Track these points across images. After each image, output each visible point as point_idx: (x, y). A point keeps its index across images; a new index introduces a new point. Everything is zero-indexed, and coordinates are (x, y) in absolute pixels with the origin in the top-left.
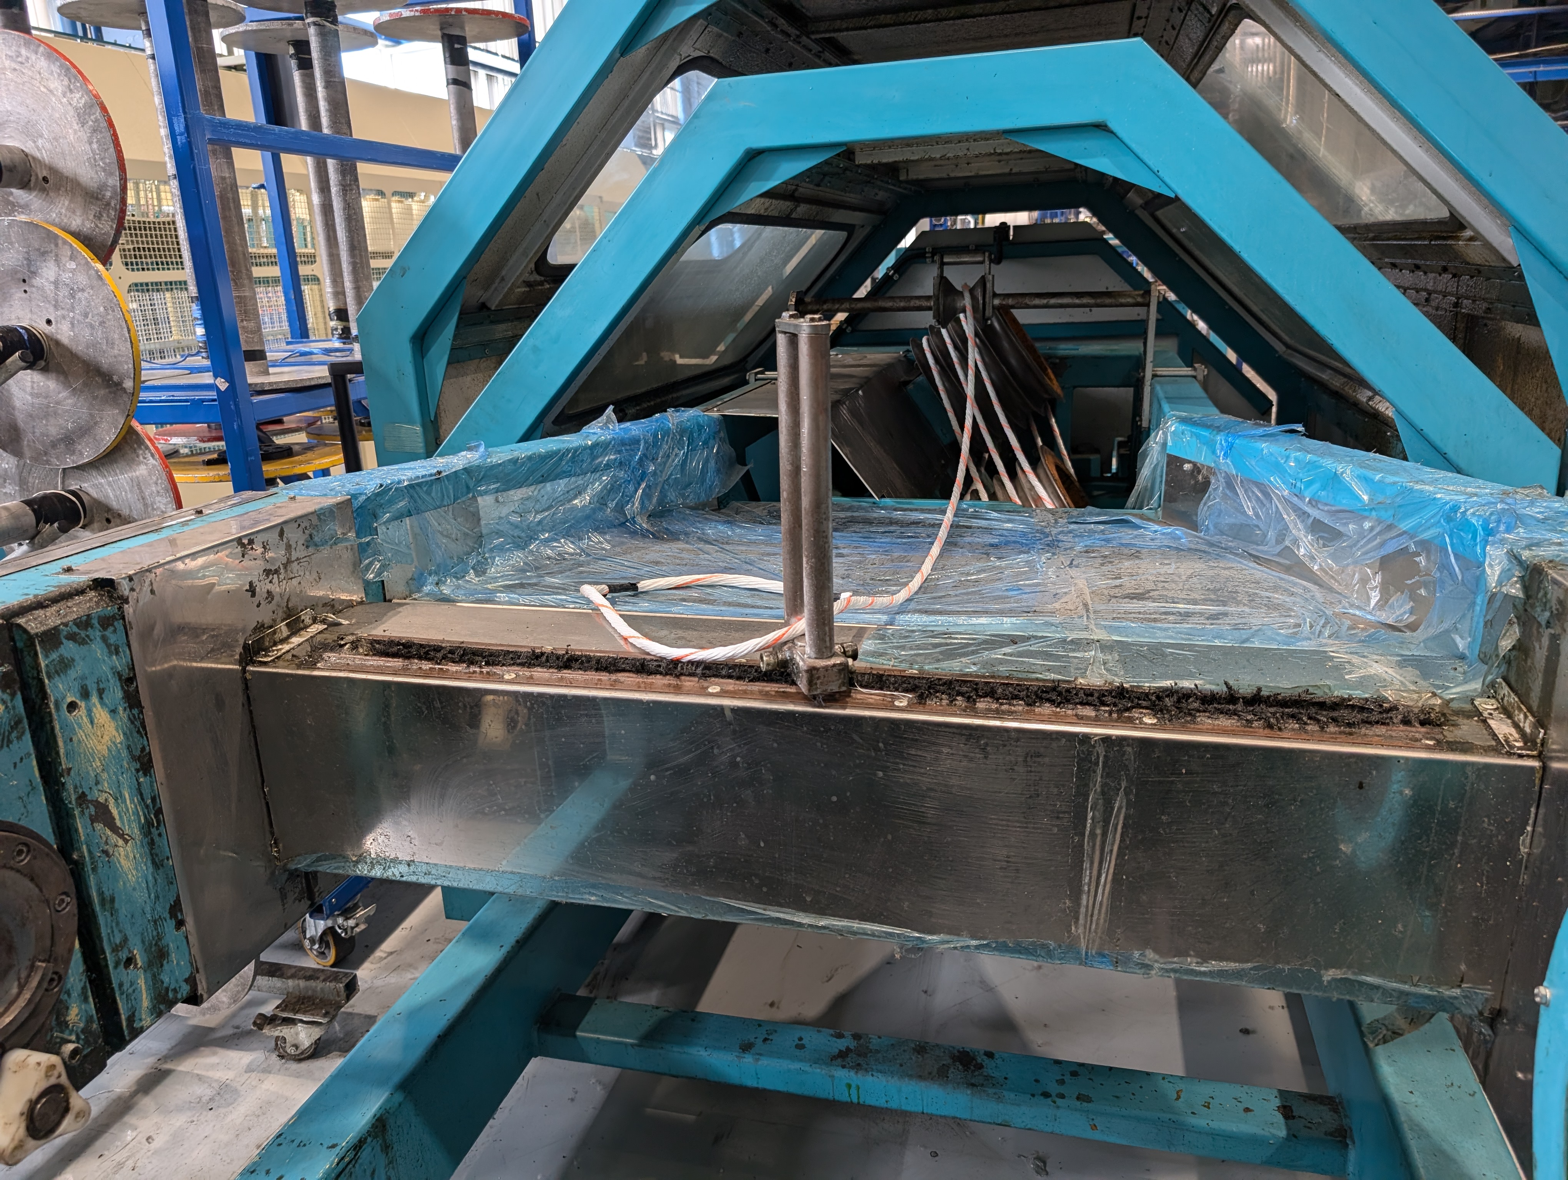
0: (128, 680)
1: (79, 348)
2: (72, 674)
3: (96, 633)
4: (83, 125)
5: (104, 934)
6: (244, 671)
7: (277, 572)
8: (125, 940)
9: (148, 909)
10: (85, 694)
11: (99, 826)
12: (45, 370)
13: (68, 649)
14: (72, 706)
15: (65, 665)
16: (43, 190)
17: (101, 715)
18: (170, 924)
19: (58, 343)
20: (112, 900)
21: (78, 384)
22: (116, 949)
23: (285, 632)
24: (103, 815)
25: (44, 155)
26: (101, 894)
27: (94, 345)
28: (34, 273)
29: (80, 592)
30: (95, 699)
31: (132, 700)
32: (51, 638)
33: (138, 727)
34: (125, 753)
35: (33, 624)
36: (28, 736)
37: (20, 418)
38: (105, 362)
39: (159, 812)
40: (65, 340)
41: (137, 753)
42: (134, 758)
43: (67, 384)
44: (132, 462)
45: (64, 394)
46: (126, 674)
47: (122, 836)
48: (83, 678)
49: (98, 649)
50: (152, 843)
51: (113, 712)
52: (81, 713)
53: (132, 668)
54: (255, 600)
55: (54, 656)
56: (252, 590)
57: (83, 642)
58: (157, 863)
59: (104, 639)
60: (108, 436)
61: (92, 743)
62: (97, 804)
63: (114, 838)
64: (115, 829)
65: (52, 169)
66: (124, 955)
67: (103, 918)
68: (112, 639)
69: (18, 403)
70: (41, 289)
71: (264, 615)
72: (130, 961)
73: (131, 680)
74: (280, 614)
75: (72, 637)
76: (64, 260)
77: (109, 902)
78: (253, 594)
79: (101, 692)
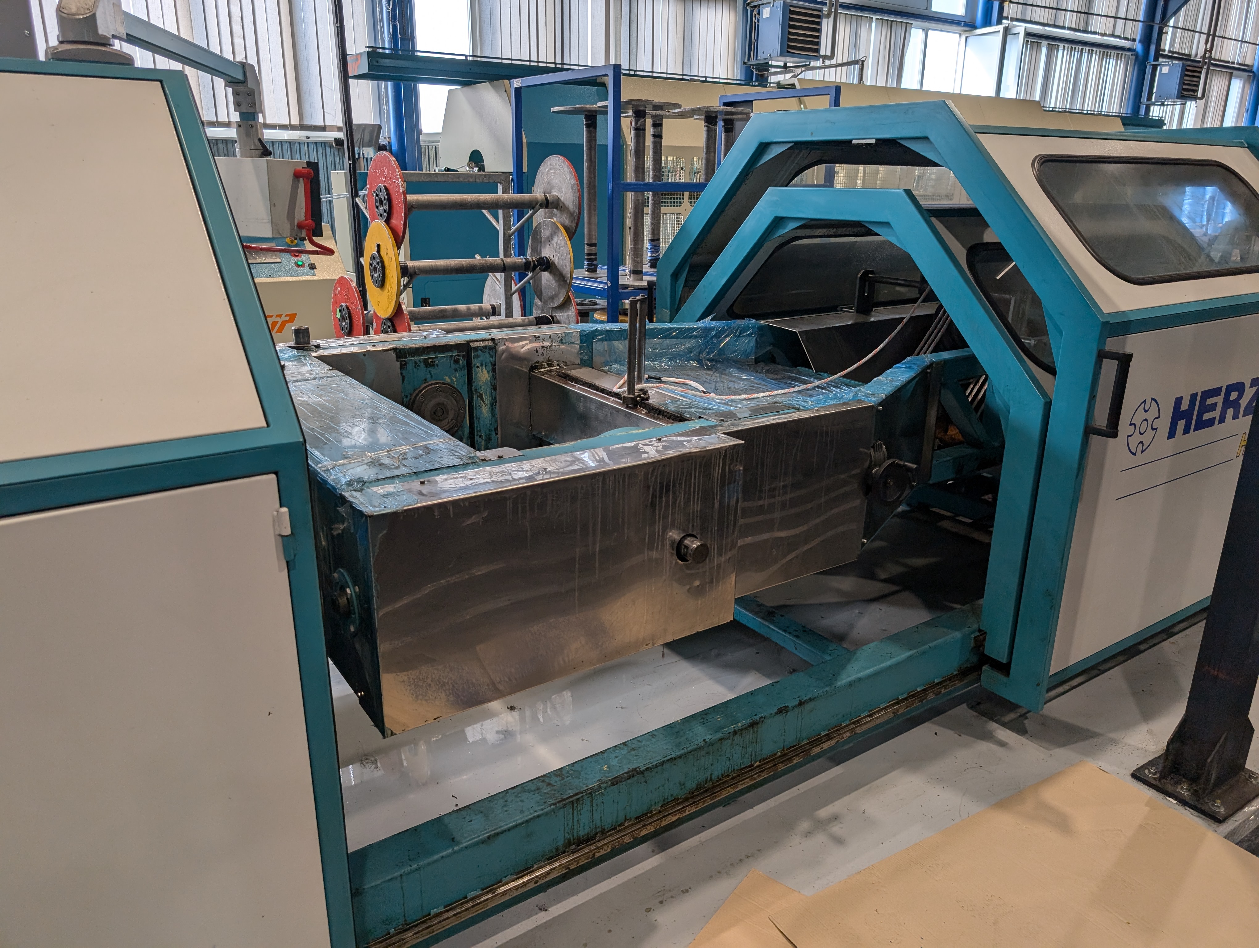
0: (494, 365)
1: (559, 267)
2: (479, 359)
3: (487, 351)
4: (572, 190)
5: (475, 425)
6: (530, 373)
7: (547, 348)
8: (480, 430)
9: (488, 425)
10: (482, 365)
11: (479, 399)
12: (550, 273)
13: (479, 352)
14: (478, 367)
15: (478, 356)
16: (561, 210)
17: (485, 372)
18: (493, 433)
19: (554, 264)
20: (479, 418)
21: (557, 279)
22: (478, 431)
23: (546, 366)
24: (480, 396)
25: (562, 199)
26: (476, 416)
27: (562, 266)
28: (552, 239)
29: (488, 340)
30: (484, 367)
31: (494, 370)
32: (476, 349)
33: (494, 377)
34: (489, 383)
35: (473, 345)
36: (466, 371)
37: (543, 288)
38: (564, 273)
39: (496, 402)
40: (556, 264)
41: (493, 384)
42: (491, 385)
43: (554, 278)
44: (568, 309)
45: (554, 282)
46: (493, 363)
47: (485, 404)
48: (481, 361)
49: (487, 355)
50: (492, 409)
51: (488, 372)
52: (480, 369)
53: (495, 362)
54: (537, 354)
55: (476, 353)
56: (537, 351)
57: (483, 352)
58: (493, 415)
59: (489, 353)
60: (561, 298)
61: (482, 378)
62: (479, 392)
63: (483, 403)
64: (483, 401)
65: (563, 203)
66: (479, 434)
67: (476, 422)
68: (491, 353)
69: (543, 283)
70: (553, 245)
71: (540, 359)
72: (481, 436)
73: (495, 365)
74: (545, 360)
75: (481, 350)
76: (559, 236)
77: (478, 419)
78: (537, 352)
79: (486, 366)
